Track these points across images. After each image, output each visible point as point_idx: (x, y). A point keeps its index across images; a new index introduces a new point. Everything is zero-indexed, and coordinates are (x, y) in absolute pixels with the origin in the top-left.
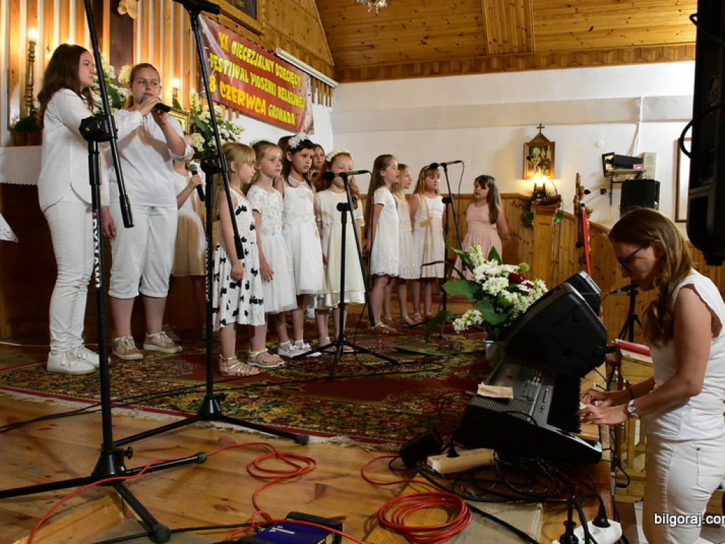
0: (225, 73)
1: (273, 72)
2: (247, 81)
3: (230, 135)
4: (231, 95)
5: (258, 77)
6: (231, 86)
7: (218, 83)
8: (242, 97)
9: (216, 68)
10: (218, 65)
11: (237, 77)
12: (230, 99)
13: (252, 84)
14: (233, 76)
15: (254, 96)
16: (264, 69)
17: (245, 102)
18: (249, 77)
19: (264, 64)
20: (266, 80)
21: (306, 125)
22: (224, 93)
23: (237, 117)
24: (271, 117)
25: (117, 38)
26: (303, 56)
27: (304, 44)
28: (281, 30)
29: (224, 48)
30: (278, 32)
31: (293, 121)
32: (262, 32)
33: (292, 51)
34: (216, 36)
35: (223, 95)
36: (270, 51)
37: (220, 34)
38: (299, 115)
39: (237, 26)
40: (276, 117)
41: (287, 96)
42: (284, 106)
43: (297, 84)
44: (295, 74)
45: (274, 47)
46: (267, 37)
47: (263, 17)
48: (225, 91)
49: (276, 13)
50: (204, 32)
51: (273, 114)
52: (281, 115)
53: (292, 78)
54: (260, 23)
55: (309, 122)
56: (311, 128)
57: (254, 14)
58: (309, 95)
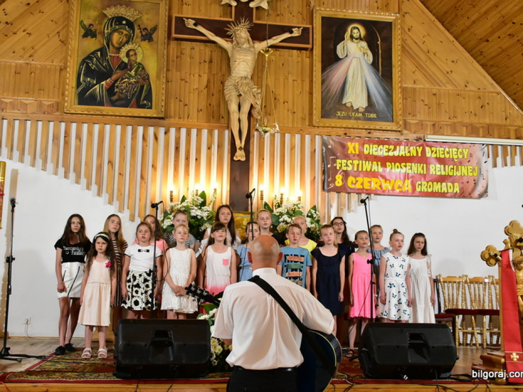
1: (420, 155)
6: (363, 177)
7: (345, 179)
8: (376, 183)
9: (345, 169)
10: (347, 165)
11: (369, 170)
12: (362, 187)
14: (364, 170)
16: (408, 155)
18: (384, 167)
19: (409, 152)
20: (409, 164)
21: (480, 189)
24: (420, 192)
25: (237, 174)
26: (473, 131)
27: (475, 120)
28: (435, 119)
29: (354, 152)
30: (430, 121)
31: (457, 190)
32: (399, 129)
33: (454, 131)
34: (344, 146)
35: (353, 186)
36: (418, 139)
37: (349, 144)
38: (468, 182)
39: (369, 133)
40: (430, 190)
41: (445, 170)
42: (442, 179)
43: (463, 157)
44: (458, 149)
45: (422, 136)
46: (413, 129)
47: (400, 117)
48: (354, 182)
49: (426, 107)
50: (330, 147)
51: (424, 189)
52: (437, 187)
53: (454, 153)
54: (397, 123)
55: (485, 186)
56: (486, 192)
57: (391, 119)
58: (485, 162)
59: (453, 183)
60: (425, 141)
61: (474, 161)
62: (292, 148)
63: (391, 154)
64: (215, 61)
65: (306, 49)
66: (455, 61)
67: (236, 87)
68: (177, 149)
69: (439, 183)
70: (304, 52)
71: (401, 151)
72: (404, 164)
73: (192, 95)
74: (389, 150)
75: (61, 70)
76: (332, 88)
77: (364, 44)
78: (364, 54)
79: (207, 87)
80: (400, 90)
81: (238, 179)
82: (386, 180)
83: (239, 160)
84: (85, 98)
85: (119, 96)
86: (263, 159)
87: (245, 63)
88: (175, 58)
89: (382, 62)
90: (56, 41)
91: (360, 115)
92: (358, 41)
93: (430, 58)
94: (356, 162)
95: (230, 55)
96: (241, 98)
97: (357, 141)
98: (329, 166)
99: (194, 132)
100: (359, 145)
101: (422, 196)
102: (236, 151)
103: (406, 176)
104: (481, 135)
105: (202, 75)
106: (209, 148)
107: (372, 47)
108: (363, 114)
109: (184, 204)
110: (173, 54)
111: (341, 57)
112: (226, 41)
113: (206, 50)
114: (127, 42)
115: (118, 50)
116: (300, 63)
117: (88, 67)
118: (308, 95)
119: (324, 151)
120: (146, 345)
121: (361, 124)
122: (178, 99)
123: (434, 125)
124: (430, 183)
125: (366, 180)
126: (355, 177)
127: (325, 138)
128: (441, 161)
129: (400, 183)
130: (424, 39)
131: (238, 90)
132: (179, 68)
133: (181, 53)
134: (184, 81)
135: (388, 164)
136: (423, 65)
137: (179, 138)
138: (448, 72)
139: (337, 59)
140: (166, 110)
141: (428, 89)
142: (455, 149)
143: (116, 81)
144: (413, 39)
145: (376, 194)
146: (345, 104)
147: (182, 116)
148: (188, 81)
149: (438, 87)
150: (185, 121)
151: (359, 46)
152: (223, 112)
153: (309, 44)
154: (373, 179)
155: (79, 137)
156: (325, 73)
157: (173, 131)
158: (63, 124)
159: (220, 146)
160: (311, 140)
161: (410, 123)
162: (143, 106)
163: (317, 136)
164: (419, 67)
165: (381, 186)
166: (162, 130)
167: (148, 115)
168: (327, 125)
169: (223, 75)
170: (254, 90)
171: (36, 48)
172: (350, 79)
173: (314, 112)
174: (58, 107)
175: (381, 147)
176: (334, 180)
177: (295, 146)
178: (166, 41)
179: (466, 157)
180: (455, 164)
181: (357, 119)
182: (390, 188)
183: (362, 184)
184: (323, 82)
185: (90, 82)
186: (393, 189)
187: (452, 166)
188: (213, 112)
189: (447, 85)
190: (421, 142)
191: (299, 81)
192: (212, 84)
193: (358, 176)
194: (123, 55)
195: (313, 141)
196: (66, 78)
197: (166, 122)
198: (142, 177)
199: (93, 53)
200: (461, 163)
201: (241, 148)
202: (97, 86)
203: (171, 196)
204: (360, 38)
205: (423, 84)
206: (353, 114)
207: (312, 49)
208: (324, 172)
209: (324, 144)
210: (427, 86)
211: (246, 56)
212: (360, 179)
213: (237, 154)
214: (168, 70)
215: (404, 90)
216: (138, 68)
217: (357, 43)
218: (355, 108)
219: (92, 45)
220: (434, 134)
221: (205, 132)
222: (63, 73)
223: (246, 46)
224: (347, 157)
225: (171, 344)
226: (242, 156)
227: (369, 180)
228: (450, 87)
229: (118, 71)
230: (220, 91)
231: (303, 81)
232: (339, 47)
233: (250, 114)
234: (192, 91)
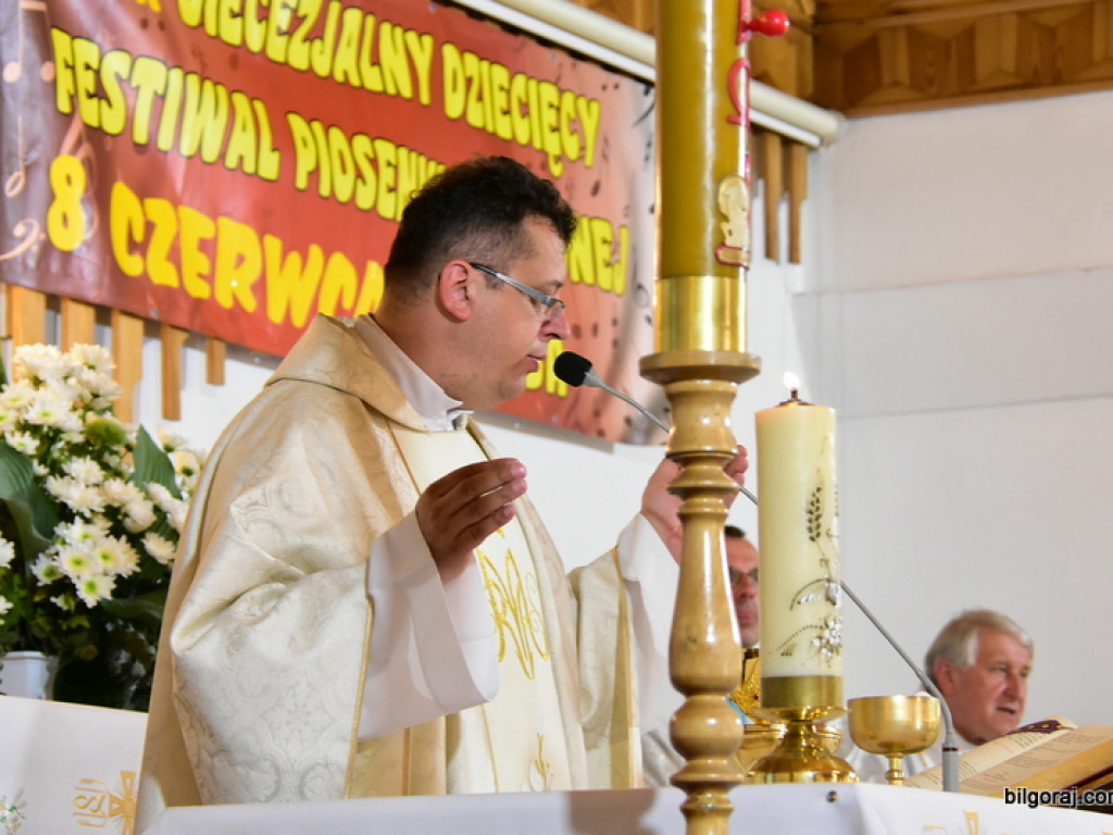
0: (141, 136)
1: (425, 98)
2: (270, 166)
3: (157, 509)
4: (175, 256)
5: (336, 133)
6: (176, 202)
7: (99, 197)
8: (241, 260)
9: (90, 112)
10: (99, 93)
11: (210, 154)
12: (173, 282)
13: (302, 182)
14: (187, 148)
15: (316, 252)
16: (373, 81)
17: (260, 288)
18: (284, 143)
19: (375, 60)
20: (385, 150)
22: (134, 247)
23: (215, 377)
35: (129, 264)
38: (595, 330)
44: (560, 91)
48: (139, 236)
53: (545, 118)
58: (652, 209)
61: (615, 188)
63: (303, 54)
71: (344, 47)
74: (296, 23)
126: (142, 194)
142: (549, 92)
179: (589, 160)
212: (160, 215)
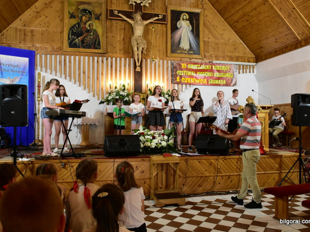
1: (211, 69)
5: (201, 72)
7: (181, 78)
10: (181, 73)
14: (188, 75)
16: (206, 69)
21: (233, 83)
24: (210, 84)
25: (137, 77)
26: (231, 59)
27: (232, 54)
28: (216, 54)
29: (184, 68)
30: (215, 55)
31: (225, 83)
32: (202, 58)
33: (224, 59)
34: (180, 65)
35: (184, 82)
36: (210, 62)
37: (182, 64)
38: (229, 80)
39: (190, 60)
40: (214, 83)
41: (220, 75)
42: (219, 78)
43: (227, 69)
44: (225, 66)
45: (211, 61)
46: (208, 58)
47: (203, 53)
48: (184, 80)
49: (213, 49)
50: (174, 65)
51: (212, 83)
52: (217, 82)
53: (223, 68)
54: (202, 55)
55: (235, 81)
56: (236, 84)
57: (199, 54)
58: (236, 72)
59: (223, 80)
60: (212, 63)
61: (231, 71)
62: (159, 66)
63: (199, 68)
64: (126, 28)
65: (164, 24)
66: (225, 29)
67: (136, 40)
68: (112, 66)
69: (218, 80)
70: (164, 25)
71: (203, 67)
72: (204, 72)
73: (117, 43)
74: (198, 67)
75: (61, 32)
76: (175, 41)
77: (188, 22)
78: (188, 26)
79: (123, 40)
80: (203, 42)
81: (137, 79)
82: (197, 79)
83: (138, 71)
84: (72, 45)
85: (86, 44)
86: (147, 70)
87: (140, 30)
88: (109, 27)
89: (195, 30)
90: (58, 20)
91: (187, 52)
92: (185, 20)
93: (215, 28)
94: (185, 72)
95: (133, 26)
96: (138, 45)
97: (185, 63)
98: (174, 73)
99: (118, 59)
100: (186, 65)
101: (211, 86)
102: (136, 67)
103: (205, 77)
104: (234, 61)
105: (121, 34)
106: (125, 66)
107: (192, 23)
108: (188, 51)
109: (117, 90)
110: (109, 25)
111: (179, 27)
112: (132, 20)
113: (123, 24)
114: (89, 20)
115: (85, 24)
116: (162, 30)
117: (73, 31)
118: (165, 43)
119: (172, 67)
120: (117, 145)
121: (187, 56)
122: (111, 45)
123: (216, 56)
124: (214, 80)
125: (189, 79)
126: (185, 78)
127: (172, 61)
128: (219, 71)
129: (202, 80)
130: (212, 20)
131: (137, 42)
132: (111, 32)
133: (112, 25)
134: (113, 37)
135: (198, 72)
136: (212, 31)
137: (112, 62)
138: (222, 35)
139: (177, 28)
140: (106, 50)
141: (214, 41)
142: (224, 66)
143: (85, 37)
144: (208, 21)
145: (193, 85)
146: (181, 47)
147: (113, 53)
148: (115, 37)
149: (217, 40)
150: (115, 55)
151: (186, 23)
152: (130, 51)
153: (165, 22)
154: (192, 79)
155: (70, 62)
156: (172, 34)
157: (109, 59)
158: (63, 56)
159: (129, 65)
160: (167, 62)
161: (207, 56)
162: (97, 48)
163: (169, 61)
164: (210, 32)
165: (195, 82)
166: (105, 59)
167: (99, 52)
168: (173, 56)
169: (130, 35)
170: (144, 42)
171: (50, 23)
172: (182, 37)
173: (168, 51)
174: (61, 49)
175: (195, 65)
176: (176, 79)
177: (160, 65)
178: (105, 20)
180: (224, 72)
181: (186, 54)
182: (199, 82)
183: (187, 81)
184: (171, 38)
185: (73, 38)
186: (200, 83)
187: (223, 73)
188: (126, 51)
189: (221, 40)
190: (211, 63)
191: (162, 38)
192: (125, 39)
193: (186, 77)
194: (87, 26)
195: (167, 63)
196: (63, 36)
197: (107, 55)
198: (97, 78)
199: (74, 25)
200: (226, 72)
201: (138, 66)
202: (77, 39)
203: (110, 86)
204: (186, 20)
205: (212, 39)
206: (184, 52)
207: (167, 24)
208: (172, 76)
209: (172, 64)
210: (214, 40)
211: (140, 27)
212: (186, 79)
213: (137, 69)
214: (107, 33)
215: (204, 42)
216: (94, 31)
217: (185, 21)
218: (185, 49)
219: (74, 22)
220: (216, 60)
221: (123, 59)
222: (62, 34)
223: (140, 22)
224: (181, 69)
225: (126, 144)
226: (139, 70)
227: (190, 79)
228: (222, 41)
229: (86, 33)
230: (129, 41)
231: (163, 37)
232: (178, 23)
233: (142, 52)
234: (117, 42)
